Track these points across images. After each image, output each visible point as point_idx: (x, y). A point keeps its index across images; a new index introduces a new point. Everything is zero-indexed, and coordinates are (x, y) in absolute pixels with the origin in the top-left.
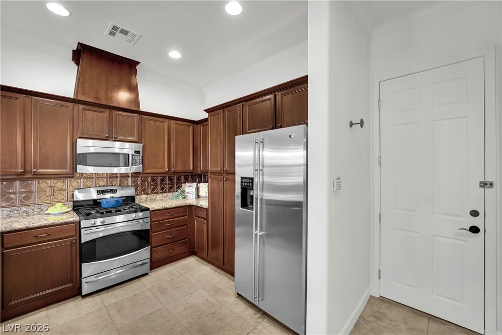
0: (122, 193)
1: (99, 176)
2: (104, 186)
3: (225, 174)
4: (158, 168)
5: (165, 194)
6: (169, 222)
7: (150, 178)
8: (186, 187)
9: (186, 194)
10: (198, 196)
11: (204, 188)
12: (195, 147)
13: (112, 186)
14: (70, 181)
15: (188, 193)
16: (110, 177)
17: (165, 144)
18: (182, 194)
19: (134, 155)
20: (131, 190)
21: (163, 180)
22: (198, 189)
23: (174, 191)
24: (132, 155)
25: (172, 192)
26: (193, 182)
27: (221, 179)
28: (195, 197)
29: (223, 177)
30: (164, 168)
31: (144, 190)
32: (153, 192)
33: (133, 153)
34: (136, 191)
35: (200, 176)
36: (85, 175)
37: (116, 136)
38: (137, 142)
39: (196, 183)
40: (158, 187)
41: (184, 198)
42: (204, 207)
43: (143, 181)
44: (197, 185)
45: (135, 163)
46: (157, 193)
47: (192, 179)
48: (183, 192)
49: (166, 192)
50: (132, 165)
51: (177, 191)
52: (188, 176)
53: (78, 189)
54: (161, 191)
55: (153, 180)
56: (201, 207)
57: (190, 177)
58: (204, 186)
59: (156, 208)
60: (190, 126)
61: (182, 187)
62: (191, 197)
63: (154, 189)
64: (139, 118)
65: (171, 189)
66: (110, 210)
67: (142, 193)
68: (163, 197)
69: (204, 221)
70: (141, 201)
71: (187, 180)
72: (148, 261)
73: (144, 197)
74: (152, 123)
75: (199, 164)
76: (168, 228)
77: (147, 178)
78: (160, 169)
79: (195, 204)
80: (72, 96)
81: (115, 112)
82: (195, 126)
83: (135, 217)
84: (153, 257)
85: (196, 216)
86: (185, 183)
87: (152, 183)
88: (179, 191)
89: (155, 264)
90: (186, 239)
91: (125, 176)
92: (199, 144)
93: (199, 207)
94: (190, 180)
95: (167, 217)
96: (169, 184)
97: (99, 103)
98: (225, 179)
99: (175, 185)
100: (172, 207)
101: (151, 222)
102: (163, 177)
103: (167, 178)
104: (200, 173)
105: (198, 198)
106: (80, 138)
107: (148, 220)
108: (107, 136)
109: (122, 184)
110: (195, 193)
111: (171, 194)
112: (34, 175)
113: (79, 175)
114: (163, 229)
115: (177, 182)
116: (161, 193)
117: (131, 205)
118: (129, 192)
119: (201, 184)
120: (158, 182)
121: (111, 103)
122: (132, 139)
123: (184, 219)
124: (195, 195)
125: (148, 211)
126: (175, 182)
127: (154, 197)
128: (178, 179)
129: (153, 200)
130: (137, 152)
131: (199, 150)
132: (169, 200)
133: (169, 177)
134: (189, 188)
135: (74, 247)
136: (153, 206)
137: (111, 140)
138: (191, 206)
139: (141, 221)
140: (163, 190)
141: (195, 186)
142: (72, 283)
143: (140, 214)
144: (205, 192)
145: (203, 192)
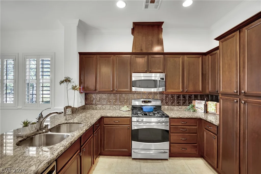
0: (154, 103)
1: (144, 93)
2: (145, 98)
3: (242, 97)
4: (175, 89)
5: (180, 107)
6: (183, 129)
7: (170, 95)
8: (196, 103)
9: (196, 108)
10: (206, 111)
11: (212, 106)
12: (204, 73)
13: (149, 99)
14: (131, 95)
15: (197, 108)
16: (148, 94)
17: (180, 72)
18: (192, 108)
19: (160, 81)
20: (159, 102)
21: (178, 97)
22: (206, 106)
23: (186, 105)
24: (159, 81)
25: (185, 106)
26: (201, 100)
27: (237, 102)
28: (203, 112)
29: (240, 99)
30: (179, 89)
31: (167, 103)
32: (172, 104)
33: (160, 80)
34: (162, 103)
35: (207, 96)
36: (137, 92)
37: (150, 70)
38: (162, 73)
39: (204, 101)
40: (176, 101)
41: (194, 111)
42: (214, 123)
43: (166, 97)
44: (206, 102)
45: (161, 86)
46: (174, 105)
47: (201, 97)
48: (194, 106)
49: (181, 105)
50: (159, 87)
51: (188, 105)
52: (198, 95)
53: (134, 99)
54: (177, 104)
55: (172, 97)
56: (210, 123)
57: (199, 96)
58: (212, 104)
59: (174, 116)
60: (199, 57)
61: (193, 103)
62: (200, 111)
63: (172, 103)
64: (163, 57)
65: (184, 104)
66: (147, 113)
67: (166, 104)
68: (178, 108)
69: (215, 136)
70: (165, 109)
71: (196, 98)
72: (168, 151)
73: (166, 107)
74: (171, 59)
75: (207, 86)
76: (182, 132)
77: (168, 95)
78: (176, 90)
79: (204, 119)
80: (131, 51)
81: (150, 56)
82: (204, 57)
83: (160, 120)
84: (171, 149)
85: (206, 129)
86: (195, 100)
87: (171, 99)
88: (191, 106)
89: (173, 155)
90: (196, 144)
91: (155, 93)
92: (207, 71)
93: (208, 122)
94: (199, 98)
95: (181, 124)
96: (183, 100)
97: (143, 52)
98: (243, 102)
99: (187, 101)
100: (185, 117)
101: (170, 125)
102: (179, 95)
103: (181, 96)
104: (208, 93)
105: (206, 113)
106: (134, 72)
107: (168, 124)
108: (146, 70)
109: (154, 98)
110: (203, 109)
111: (184, 107)
112: (116, 91)
113: (134, 92)
114: (178, 132)
115: (188, 98)
116: (177, 105)
117: (158, 111)
118: (158, 103)
119: (209, 102)
120: (176, 98)
121: (148, 51)
122: (159, 71)
123: (194, 128)
124: (203, 110)
125: (168, 118)
126: (187, 99)
127: (173, 108)
128: (190, 97)
129: (172, 110)
130: (163, 79)
131: (207, 75)
132: (183, 111)
133: (183, 95)
134: (199, 105)
135: (129, 130)
136: (172, 114)
137: (148, 72)
138: (200, 119)
139: (164, 124)
140: (179, 104)
141: (204, 104)
142: (128, 149)
143: (163, 119)
144: (213, 109)
145: (211, 109)
